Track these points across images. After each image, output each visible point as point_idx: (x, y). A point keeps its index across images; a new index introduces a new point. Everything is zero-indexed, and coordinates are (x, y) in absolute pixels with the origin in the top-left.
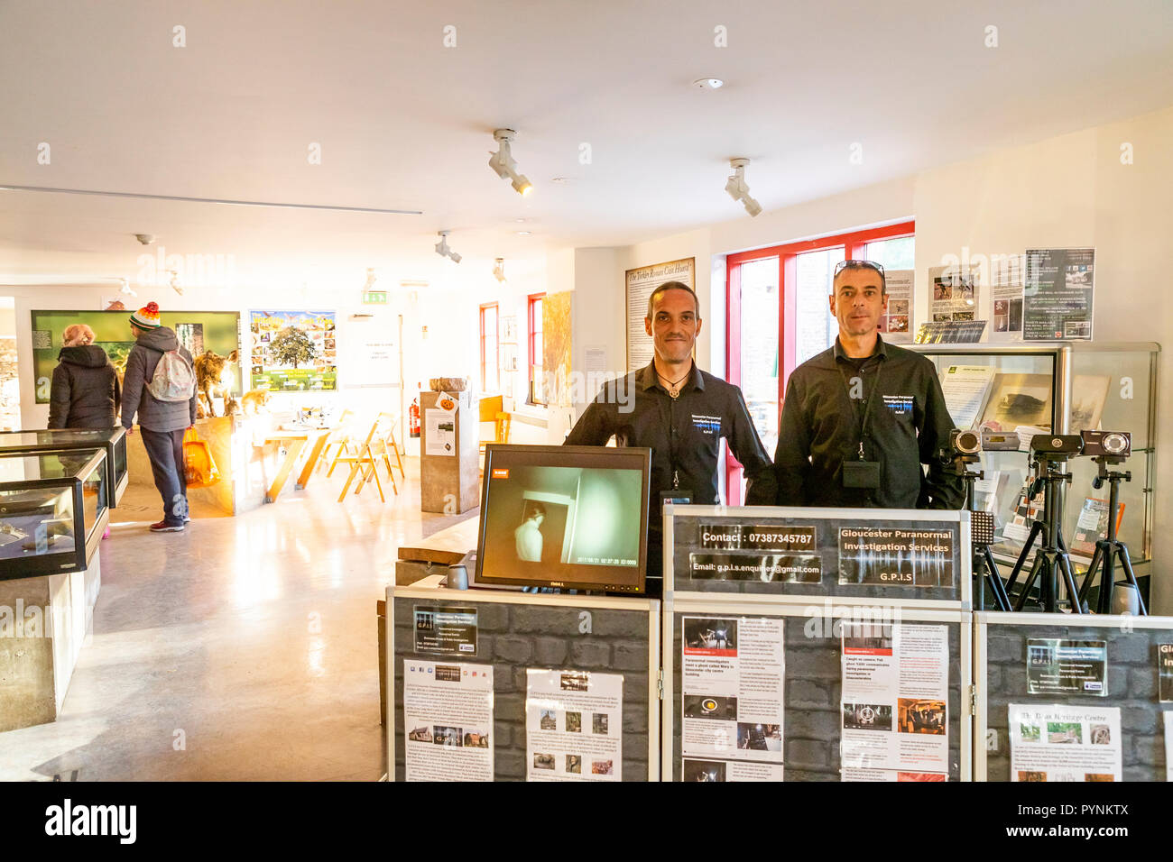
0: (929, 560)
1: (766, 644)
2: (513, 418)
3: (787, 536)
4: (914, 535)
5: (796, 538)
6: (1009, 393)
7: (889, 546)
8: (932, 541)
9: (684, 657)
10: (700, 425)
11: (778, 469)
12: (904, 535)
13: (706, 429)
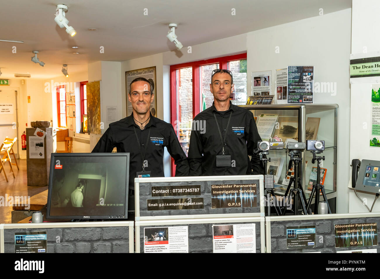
0: (247, 196)
1: (181, 237)
2: (74, 139)
3: (189, 189)
4: (241, 186)
5: (193, 190)
6: (284, 125)
7: (231, 191)
8: (248, 188)
9: (145, 246)
10: (154, 142)
11: (189, 160)
12: (237, 186)
13: (157, 143)
